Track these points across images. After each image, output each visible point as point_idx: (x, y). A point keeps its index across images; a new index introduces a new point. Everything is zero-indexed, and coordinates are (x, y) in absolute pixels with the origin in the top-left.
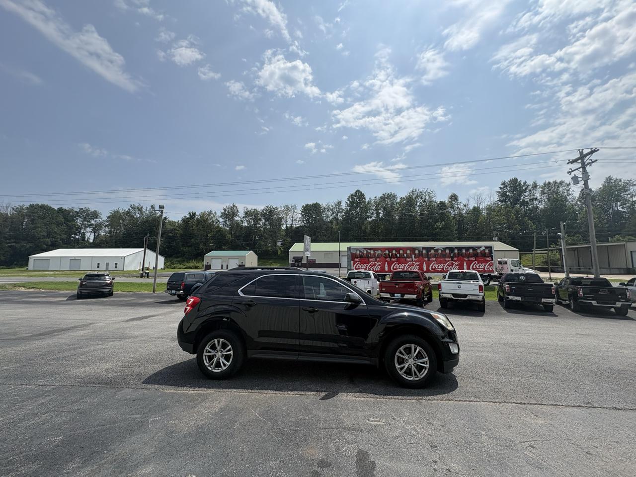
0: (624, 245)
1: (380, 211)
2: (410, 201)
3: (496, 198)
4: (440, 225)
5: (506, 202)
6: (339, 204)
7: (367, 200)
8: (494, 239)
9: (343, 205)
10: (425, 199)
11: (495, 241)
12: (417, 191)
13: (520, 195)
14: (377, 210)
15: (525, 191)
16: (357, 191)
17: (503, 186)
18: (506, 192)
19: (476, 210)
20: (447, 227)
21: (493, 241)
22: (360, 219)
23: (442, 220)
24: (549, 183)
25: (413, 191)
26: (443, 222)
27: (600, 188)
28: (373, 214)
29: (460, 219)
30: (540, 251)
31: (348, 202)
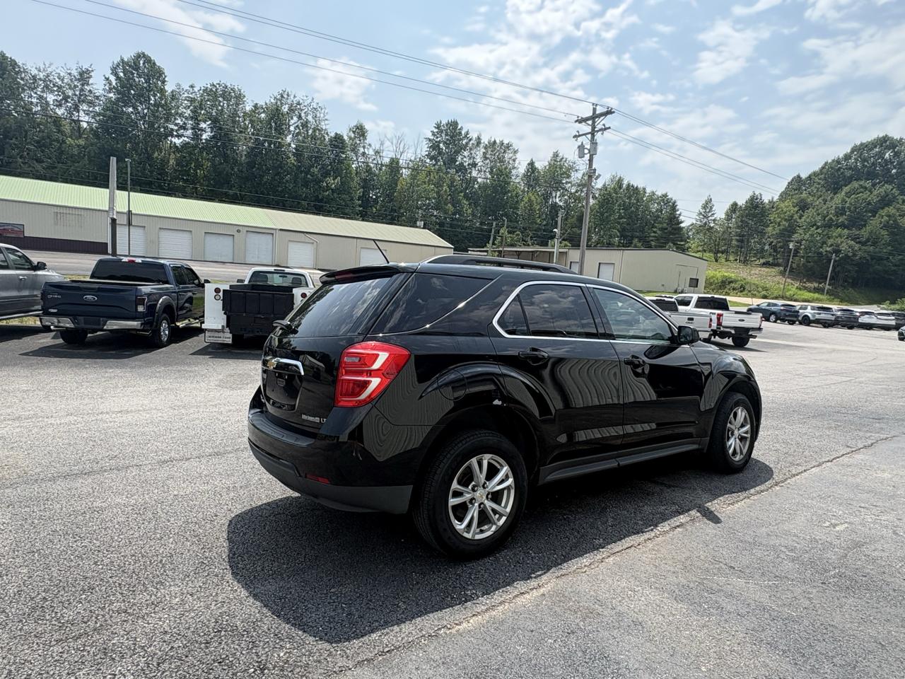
0: (566, 253)
1: (203, 125)
2: (276, 117)
3: (424, 149)
4: (333, 182)
5: (437, 161)
6: (84, 76)
7: (169, 88)
8: (418, 223)
9: (98, 85)
10: (307, 122)
11: (419, 227)
12: (292, 97)
13: (457, 152)
14: (195, 117)
15: (464, 147)
16: (139, 56)
17: (437, 130)
18: (439, 142)
19: (394, 166)
20: (343, 189)
21: (417, 227)
22: (147, 134)
23: (337, 173)
24: (495, 142)
25: (282, 96)
26: (339, 178)
27: (545, 167)
28: (184, 127)
29: (369, 177)
30: (477, 251)
31: (113, 78)
